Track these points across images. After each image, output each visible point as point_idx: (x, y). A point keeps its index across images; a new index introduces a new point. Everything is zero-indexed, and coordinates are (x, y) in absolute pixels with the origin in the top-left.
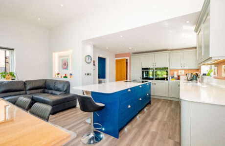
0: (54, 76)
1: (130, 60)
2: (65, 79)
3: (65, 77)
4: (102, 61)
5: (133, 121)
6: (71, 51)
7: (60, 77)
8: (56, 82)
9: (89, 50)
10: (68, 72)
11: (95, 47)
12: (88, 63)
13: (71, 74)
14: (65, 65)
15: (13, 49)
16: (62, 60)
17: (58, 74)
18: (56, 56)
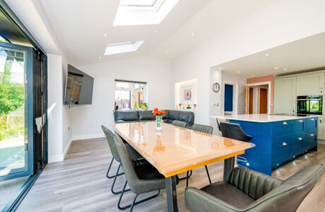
0: (176, 107)
1: (273, 84)
2: (189, 110)
3: (188, 108)
4: (229, 89)
5: (288, 166)
6: (196, 80)
7: (182, 108)
8: (179, 113)
9: (217, 77)
10: (191, 103)
11: (223, 72)
12: (216, 92)
13: (195, 105)
14: (188, 95)
15: (145, 83)
16: (185, 90)
17: (180, 105)
18: (178, 86)
